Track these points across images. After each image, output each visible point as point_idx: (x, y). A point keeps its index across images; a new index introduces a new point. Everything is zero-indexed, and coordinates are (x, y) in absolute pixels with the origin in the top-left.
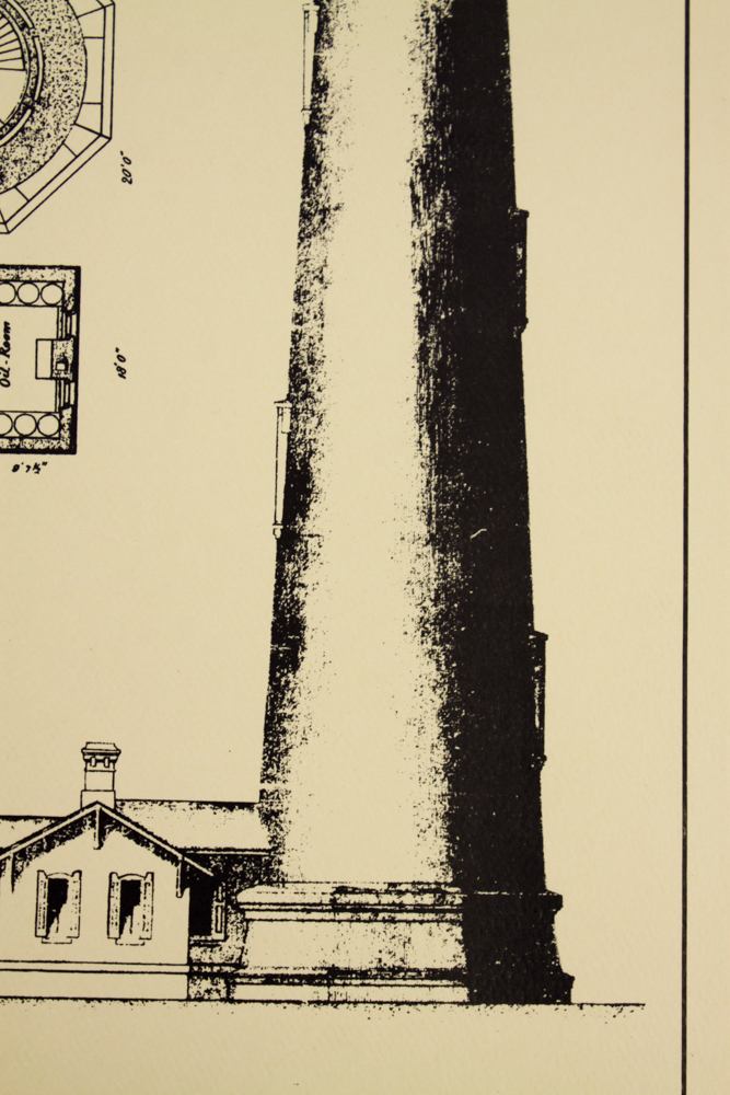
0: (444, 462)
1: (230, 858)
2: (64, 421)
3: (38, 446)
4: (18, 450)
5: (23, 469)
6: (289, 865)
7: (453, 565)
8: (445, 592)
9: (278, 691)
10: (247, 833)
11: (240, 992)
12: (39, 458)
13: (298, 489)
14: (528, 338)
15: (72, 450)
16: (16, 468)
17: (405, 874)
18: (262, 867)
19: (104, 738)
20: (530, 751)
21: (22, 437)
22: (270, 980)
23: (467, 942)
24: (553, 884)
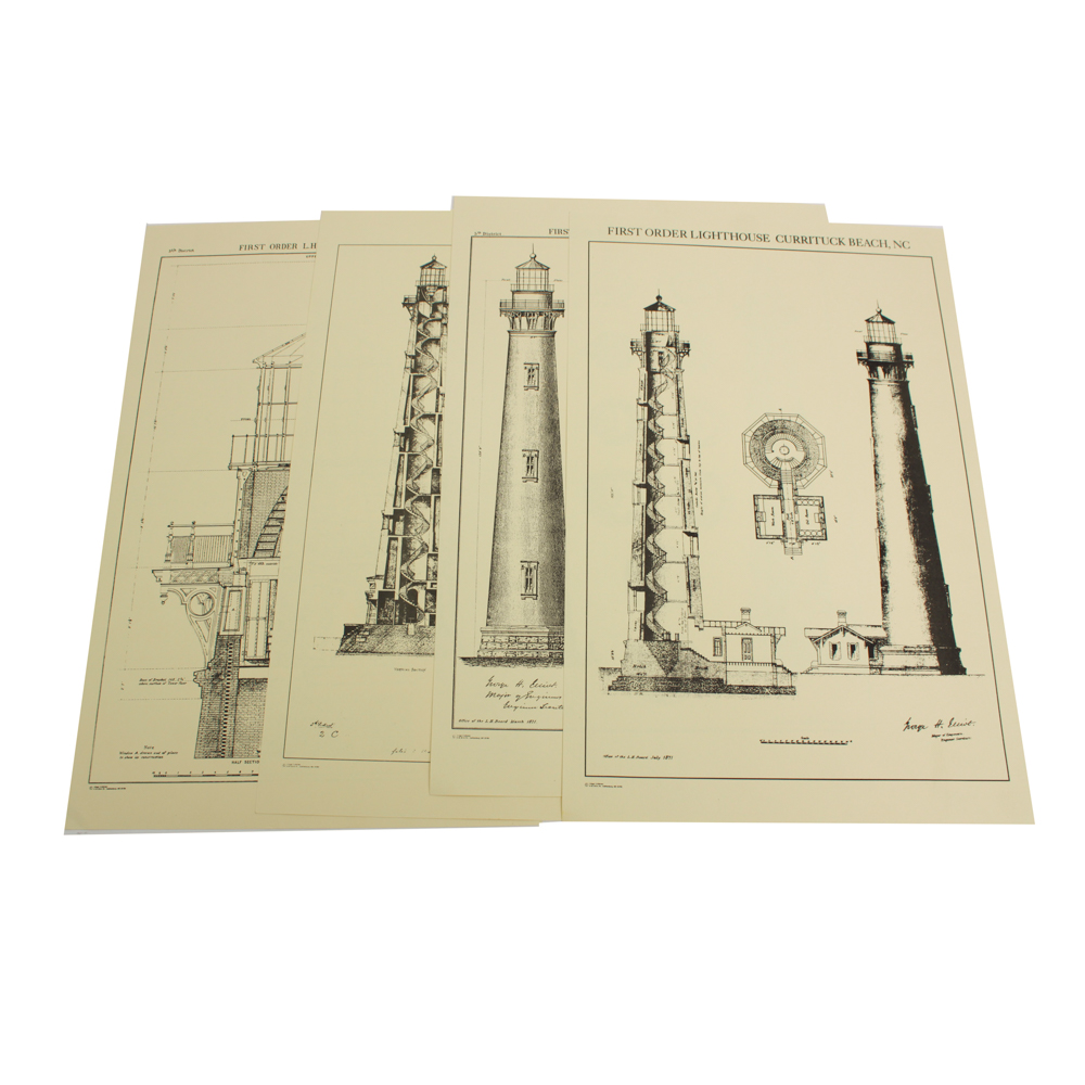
0: (918, 544)
1: (877, 639)
2: (823, 533)
3: (818, 538)
4: (813, 540)
5: (815, 544)
6: (892, 641)
7: (923, 568)
8: (922, 575)
9: (884, 598)
10: (880, 633)
11: (883, 672)
12: (818, 541)
13: (883, 550)
14: (934, 514)
15: (826, 539)
16: (813, 544)
17: (921, 644)
18: (885, 641)
19: (842, 610)
20: (947, 613)
21: (813, 536)
22: (890, 669)
23: (939, 659)
24: (958, 645)
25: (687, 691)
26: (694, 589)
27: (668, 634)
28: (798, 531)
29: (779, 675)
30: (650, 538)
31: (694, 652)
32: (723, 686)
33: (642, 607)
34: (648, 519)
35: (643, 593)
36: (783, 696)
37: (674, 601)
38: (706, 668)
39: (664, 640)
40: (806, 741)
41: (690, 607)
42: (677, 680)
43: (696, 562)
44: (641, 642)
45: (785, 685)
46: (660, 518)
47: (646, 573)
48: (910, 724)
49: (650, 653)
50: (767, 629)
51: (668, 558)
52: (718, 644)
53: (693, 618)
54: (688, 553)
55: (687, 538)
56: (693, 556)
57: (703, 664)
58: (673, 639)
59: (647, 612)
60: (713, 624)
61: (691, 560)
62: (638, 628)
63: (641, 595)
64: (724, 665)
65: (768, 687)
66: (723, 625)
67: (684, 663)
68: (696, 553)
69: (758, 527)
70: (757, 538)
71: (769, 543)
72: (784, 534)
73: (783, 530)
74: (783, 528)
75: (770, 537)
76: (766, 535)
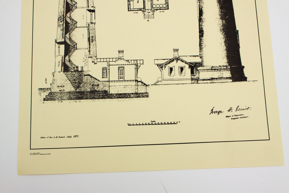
0: (221, 8)
1: (196, 63)
2: (167, 5)
3: (163, 9)
4: (160, 9)
5: (161, 12)
6: (204, 64)
7: (224, 22)
8: (223, 25)
9: (201, 40)
10: (198, 60)
11: (199, 82)
12: (163, 10)
13: (201, 13)
15: (168, 9)
16: (160, 12)
17: (221, 64)
18: (201, 64)
19: (176, 48)
20: (238, 46)
21: (161, 8)
22: (203, 80)
23: (231, 73)
24: (243, 65)
25: (87, 98)
26: (92, 41)
27: (77, 67)
28: (152, 5)
29: (139, 87)
30: (68, 15)
31: (91, 77)
32: (107, 94)
33: (62, 53)
34: (67, 4)
35: (64, 45)
36: (141, 98)
37: (81, 49)
38: (98, 85)
39: (75, 71)
40: (154, 123)
41: (89, 51)
42: (82, 93)
43: (93, 26)
44: (62, 72)
45: (143, 92)
46: (74, 3)
47: (66, 34)
48: (214, 111)
49: (67, 79)
50: (133, 61)
51: (78, 25)
52: (105, 71)
53: (91, 57)
54: (89, 21)
55: (89, 13)
56: (92, 23)
57: (96, 83)
58: (80, 70)
59: (65, 56)
60: (102, 60)
61: (91, 25)
62: (61, 65)
63: (63, 47)
64: (108, 83)
65: (132, 94)
66: (108, 61)
67: (86, 83)
68: (93, 21)
69: (129, 5)
70: (129, 11)
71: (135, 13)
72: (144, 7)
73: (144, 5)
74: (144, 4)
75: (136, 10)
76: (134, 9)
